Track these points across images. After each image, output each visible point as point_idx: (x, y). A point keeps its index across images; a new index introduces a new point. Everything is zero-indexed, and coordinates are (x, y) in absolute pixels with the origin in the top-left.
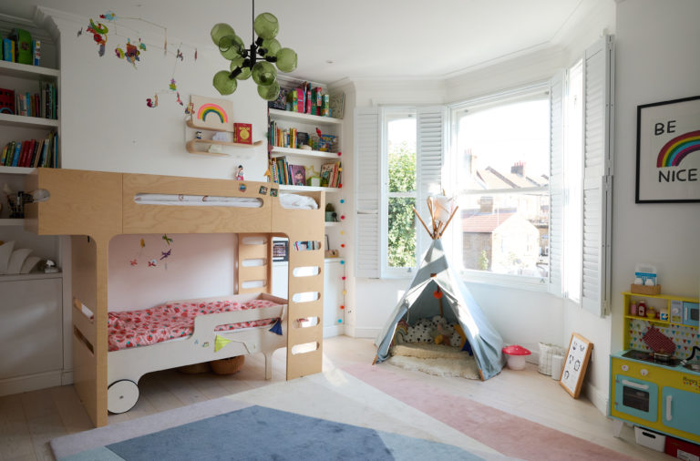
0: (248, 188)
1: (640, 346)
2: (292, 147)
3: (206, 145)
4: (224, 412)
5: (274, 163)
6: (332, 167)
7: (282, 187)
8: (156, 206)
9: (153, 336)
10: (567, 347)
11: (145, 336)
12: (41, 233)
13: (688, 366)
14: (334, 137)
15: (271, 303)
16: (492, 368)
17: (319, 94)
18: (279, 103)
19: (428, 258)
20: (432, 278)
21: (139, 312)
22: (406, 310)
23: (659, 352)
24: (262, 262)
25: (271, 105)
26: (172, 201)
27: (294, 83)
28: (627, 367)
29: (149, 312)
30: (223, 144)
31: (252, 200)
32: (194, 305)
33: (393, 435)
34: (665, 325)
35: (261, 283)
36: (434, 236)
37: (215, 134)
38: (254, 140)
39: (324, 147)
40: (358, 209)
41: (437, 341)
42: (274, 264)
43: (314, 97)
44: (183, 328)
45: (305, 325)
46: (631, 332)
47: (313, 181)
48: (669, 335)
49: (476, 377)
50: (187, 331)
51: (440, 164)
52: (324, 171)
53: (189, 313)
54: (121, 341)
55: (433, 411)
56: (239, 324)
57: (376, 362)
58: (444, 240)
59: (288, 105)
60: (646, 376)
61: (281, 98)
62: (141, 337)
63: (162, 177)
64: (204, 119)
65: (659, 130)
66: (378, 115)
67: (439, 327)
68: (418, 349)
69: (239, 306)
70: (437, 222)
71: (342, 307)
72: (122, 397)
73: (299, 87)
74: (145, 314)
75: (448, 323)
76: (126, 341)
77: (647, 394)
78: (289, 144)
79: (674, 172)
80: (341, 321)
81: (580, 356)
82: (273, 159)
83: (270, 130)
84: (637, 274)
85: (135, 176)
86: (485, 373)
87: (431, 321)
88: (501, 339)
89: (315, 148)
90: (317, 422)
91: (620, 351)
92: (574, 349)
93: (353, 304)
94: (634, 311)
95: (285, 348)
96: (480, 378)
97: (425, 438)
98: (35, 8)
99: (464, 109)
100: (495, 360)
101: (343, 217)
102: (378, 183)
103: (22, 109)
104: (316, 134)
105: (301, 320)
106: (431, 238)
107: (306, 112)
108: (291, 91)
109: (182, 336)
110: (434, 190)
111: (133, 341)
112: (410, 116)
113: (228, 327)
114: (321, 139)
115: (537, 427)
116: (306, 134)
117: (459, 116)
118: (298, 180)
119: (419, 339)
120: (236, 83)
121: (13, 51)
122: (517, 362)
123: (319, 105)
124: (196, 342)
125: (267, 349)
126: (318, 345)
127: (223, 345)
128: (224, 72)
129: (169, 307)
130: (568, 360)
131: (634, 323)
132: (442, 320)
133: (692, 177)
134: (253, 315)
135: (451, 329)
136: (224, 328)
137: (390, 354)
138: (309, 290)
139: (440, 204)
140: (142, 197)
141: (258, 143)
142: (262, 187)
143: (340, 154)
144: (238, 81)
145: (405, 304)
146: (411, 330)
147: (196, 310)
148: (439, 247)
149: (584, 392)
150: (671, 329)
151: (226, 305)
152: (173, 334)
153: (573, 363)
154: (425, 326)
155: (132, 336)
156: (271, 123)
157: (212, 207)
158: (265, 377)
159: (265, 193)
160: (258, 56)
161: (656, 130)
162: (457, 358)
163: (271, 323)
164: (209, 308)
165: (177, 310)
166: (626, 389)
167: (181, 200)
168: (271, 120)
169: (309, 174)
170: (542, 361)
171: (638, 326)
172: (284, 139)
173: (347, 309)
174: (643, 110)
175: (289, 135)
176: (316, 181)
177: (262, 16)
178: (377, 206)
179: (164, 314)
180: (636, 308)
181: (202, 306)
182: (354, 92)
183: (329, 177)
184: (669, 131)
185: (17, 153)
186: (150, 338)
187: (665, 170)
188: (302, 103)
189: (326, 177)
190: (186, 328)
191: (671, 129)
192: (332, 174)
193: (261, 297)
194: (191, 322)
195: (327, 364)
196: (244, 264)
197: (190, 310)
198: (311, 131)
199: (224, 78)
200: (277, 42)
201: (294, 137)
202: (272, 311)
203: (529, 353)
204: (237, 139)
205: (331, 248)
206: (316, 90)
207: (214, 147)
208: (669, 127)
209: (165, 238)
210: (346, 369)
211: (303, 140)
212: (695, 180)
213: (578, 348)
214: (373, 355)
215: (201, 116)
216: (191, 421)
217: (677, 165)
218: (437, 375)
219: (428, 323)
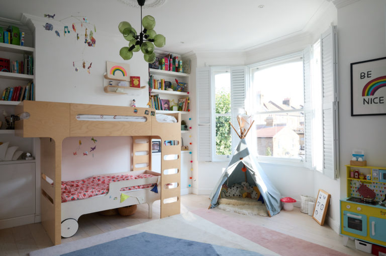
0: (138, 111)
1: (356, 195)
2: (162, 89)
3: (115, 89)
4: (126, 236)
5: (152, 98)
6: (184, 100)
7: (157, 111)
8: (88, 121)
9: (86, 194)
10: (316, 198)
11: (82, 194)
12: (25, 136)
13: (383, 205)
14: (185, 84)
15: (151, 175)
16: (275, 210)
17: (177, 60)
18: (155, 65)
19: (238, 149)
20: (240, 161)
21: (78, 181)
22: (226, 178)
23: (367, 198)
24: (146, 153)
25: (151, 66)
26: (97, 118)
27: (163, 54)
28: (349, 207)
29: (84, 181)
30: (124, 87)
31: (141, 117)
32: (109, 177)
33: (221, 247)
34: (370, 183)
35: (146, 165)
36: (241, 137)
37: (120, 83)
38: (141, 85)
39: (180, 89)
40: (198, 123)
41: (244, 196)
42: (152, 154)
43: (174, 62)
44: (103, 189)
45: (170, 187)
46: (351, 187)
47: (174, 107)
48: (372, 188)
49: (266, 215)
50: (105, 191)
51: (244, 98)
52: (180, 102)
53: (105, 181)
54: (68, 197)
55: (243, 234)
56: (134, 187)
57: (210, 208)
58: (246, 139)
59: (160, 67)
60: (360, 211)
61: (155, 63)
62: (79, 194)
63: (91, 105)
64: (114, 74)
65: (362, 77)
66: (209, 71)
67: (245, 188)
68: (234, 200)
69: (133, 178)
70: (243, 129)
71: (191, 178)
72: (69, 228)
73: (166, 57)
74: (81, 182)
75: (250, 186)
76: (71, 197)
77: (361, 221)
78: (160, 88)
79: (371, 99)
80: (190, 186)
81: (324, 202)
82: (152, 96)
83: (150, 80)
84: (353, 155)
85: (76, 105)
86: (271, 213)
87: (240, 185)
88: (279, 194)
89: (175, 90)
90: (179, 240)
91: (345, 198)
92: (320, 198)
93: (196, 176)
94: (352, 175)
95: (160, 200)
96: (269, 215)
97: (239, 248)
98: (22, 14)
99: (256, 68)
100: (276, 205)
101: (191, 128)
102: (209, 108)
103: (14, 69)
104: (175, 83)
105: (168, 184)
106: (239, 138)
107: (170, 70)
108: (162, 59)
109: (102, 194)
110: (241, 112)
111: (75, 196)
112: (227, 72)
113: (128, 189)
114: (178, 85)
115: (301, 241)
116: (170, 82)
117: (253, 71)
118: (165, 108)
119: (234, 195)
120: (132, 54)
121: (9, 38)
122: (289, 206)
123: (177, 66)
124: (110, 197)
125: (150, 201)
126: (178, 199)
127: (125, 199)
128: (126, 48)
129: (94, 178)
130: (317, 204)
131: (353, 182)
132: (247, 184)
133: (381, 102)
134: (142, 182)
135: (251, 189)
136: (125, 189)
137: (218, 203)
138: (173, 167)
139: (244, 119)
140: (81, 116)
141: (143, 87)
142: (146, 111)
143: (188, 93)
144: (133, 52)
145: (226, 174)
146: (229, 190)
147: (110, 180)
148: (244, 143)
149: (326, 222)
150: (373, 185)
151: (126, 177)
152: (97, 193)
153: (320, 205)
154: (237, 188)
155: (75, 194)
156: (151, 77)
157: (119, 122)
158: (149, 217)
159: (148, 114)
160: (144, 39)
161: (361, 76)
162: (256, 205)
163: (152, 186)
164: (117, 179)
165: (99, 180)
166: (349, 219)
167: (102, 118)
168: (151, 75)
169: (171, 104)
170: (302, 205)
171: (355, 183)
172: (157, 85)
173: (194, 179)
174: (354, 66)
175: (160, 83)
176: (175, 108)
177: (146, 17)
178: (209, 121)
179: (92, 182)
180: (353, 174)
181: (113, 177)
182: (196, 58)
183: (183, 106)
184: (368, 77)
185: (11, 93)
186: (84, 195)
187: (366, 98)
188: (167, 65)
189: (181, 106)
190: (105, 189)
191: (369, 76)
192: (184, 104)
193: (146, 172)
194: (107, 186)
195: (183, 209)
196: (136, 154)
197: (107, 180)
198: (173, 81)
199: (126, 51)
200: (154, 31)
201: (163, 84)
202: (152, 180)
203: (295, 201)
204: (132, 84)
205: (184, 145)
206: (175, 58)
207: (119, 89)
208: (368, 75)
209: (93, 139)
210: (193, 212)
211: (168, 85)
212: (383, 103)
213: (322, 197)
214: (209, 204)
215: (112, 72)
216: (107, 241)
217: (373, 95)
218: (244, 214)
219: (239, 186)
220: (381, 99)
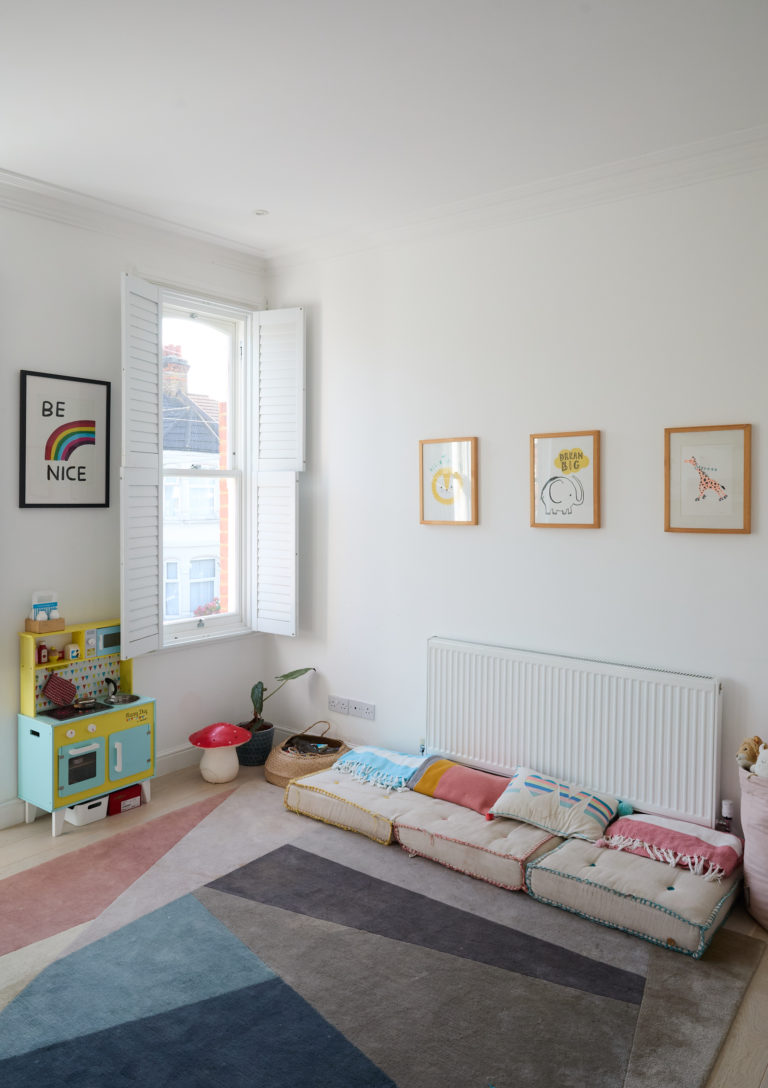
28: (73, 733)
34: (70, 665)
48: (66, 677)
65: (46, 412)
77: (94, 755)
79: (63, 468)
84: (35, 606)
94: (37, 658)
133: (81, 477)
161: (44, 410)
166: (72, 761)
174: (28, 379)
184: (57, 415)
187: (54, 464)
191: (60, 413)
208: (58, 409)
212: (84, 480)
217: (66, 460)
220: (82, 471)
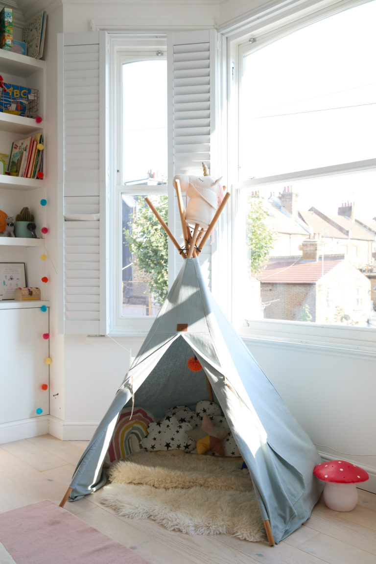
6: (27, 142)
14: (29, 91)
16: (292, 515)
19: (173, 294)
20: (179, 335)
22: (129, 395)
36: (186, 253)
39: (13, 108)
40: (64, 213)
41: (200, 448)
52: (15, 151)
57: (70, 499)
66: (99, 46)
71: (45, 387)
93: (61, 382)
96: (267, 538)
99: (247, 36)
100: (298, 495)
101: (45, 230)
102: (100, 166)
106: (181, 256)
112: (156, 54)
114: (7, 94)
117: (242, 50)
119: (168, 446)
122: (342, 495)
132: (212, 409)
137: (104, 480)
143: (39, 120)
145: (127, 385)
146: (154, 428)
154: (183, 420)
173: (53, 390)
178: (99, 207)
183: (20, 160)
189: (16, 160)
192: (26, 154)
203: (365, 477)
218: (180, 531)
219: (187, 415)
